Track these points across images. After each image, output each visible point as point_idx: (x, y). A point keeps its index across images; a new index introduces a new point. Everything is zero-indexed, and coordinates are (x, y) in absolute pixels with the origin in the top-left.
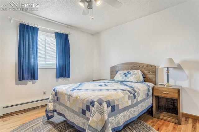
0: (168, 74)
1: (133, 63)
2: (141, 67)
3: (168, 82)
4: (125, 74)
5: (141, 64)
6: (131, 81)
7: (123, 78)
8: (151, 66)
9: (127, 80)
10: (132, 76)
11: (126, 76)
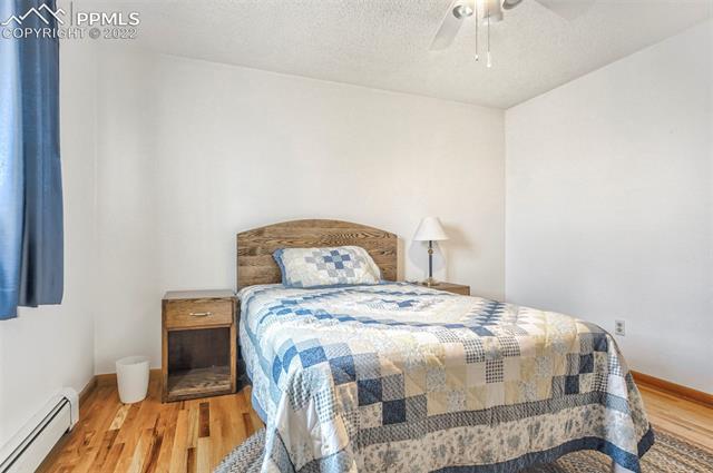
0: (431, 257)
1: (336, 222)
2: (360, 236)
3: (431, 275)
4: (327, 259)
5: (362, 227)
6: (360, 282)
7: (331, 274)
8: (387, 234)
9: (349, 280)
10: (356, 265)
11: (339, 266)
